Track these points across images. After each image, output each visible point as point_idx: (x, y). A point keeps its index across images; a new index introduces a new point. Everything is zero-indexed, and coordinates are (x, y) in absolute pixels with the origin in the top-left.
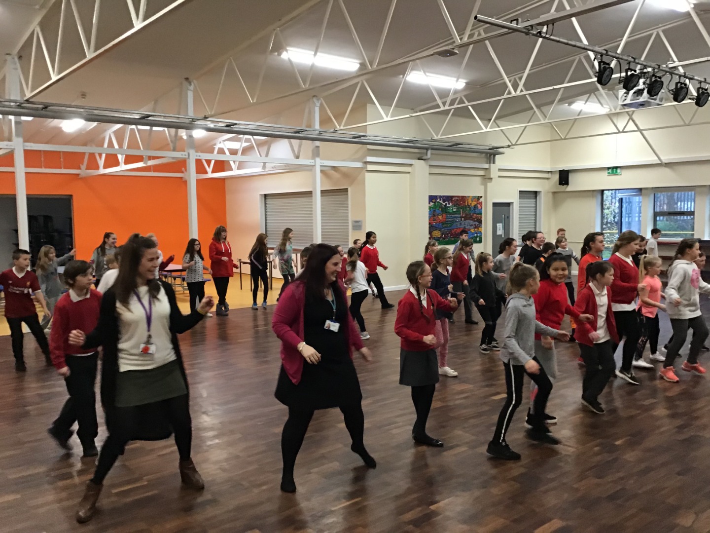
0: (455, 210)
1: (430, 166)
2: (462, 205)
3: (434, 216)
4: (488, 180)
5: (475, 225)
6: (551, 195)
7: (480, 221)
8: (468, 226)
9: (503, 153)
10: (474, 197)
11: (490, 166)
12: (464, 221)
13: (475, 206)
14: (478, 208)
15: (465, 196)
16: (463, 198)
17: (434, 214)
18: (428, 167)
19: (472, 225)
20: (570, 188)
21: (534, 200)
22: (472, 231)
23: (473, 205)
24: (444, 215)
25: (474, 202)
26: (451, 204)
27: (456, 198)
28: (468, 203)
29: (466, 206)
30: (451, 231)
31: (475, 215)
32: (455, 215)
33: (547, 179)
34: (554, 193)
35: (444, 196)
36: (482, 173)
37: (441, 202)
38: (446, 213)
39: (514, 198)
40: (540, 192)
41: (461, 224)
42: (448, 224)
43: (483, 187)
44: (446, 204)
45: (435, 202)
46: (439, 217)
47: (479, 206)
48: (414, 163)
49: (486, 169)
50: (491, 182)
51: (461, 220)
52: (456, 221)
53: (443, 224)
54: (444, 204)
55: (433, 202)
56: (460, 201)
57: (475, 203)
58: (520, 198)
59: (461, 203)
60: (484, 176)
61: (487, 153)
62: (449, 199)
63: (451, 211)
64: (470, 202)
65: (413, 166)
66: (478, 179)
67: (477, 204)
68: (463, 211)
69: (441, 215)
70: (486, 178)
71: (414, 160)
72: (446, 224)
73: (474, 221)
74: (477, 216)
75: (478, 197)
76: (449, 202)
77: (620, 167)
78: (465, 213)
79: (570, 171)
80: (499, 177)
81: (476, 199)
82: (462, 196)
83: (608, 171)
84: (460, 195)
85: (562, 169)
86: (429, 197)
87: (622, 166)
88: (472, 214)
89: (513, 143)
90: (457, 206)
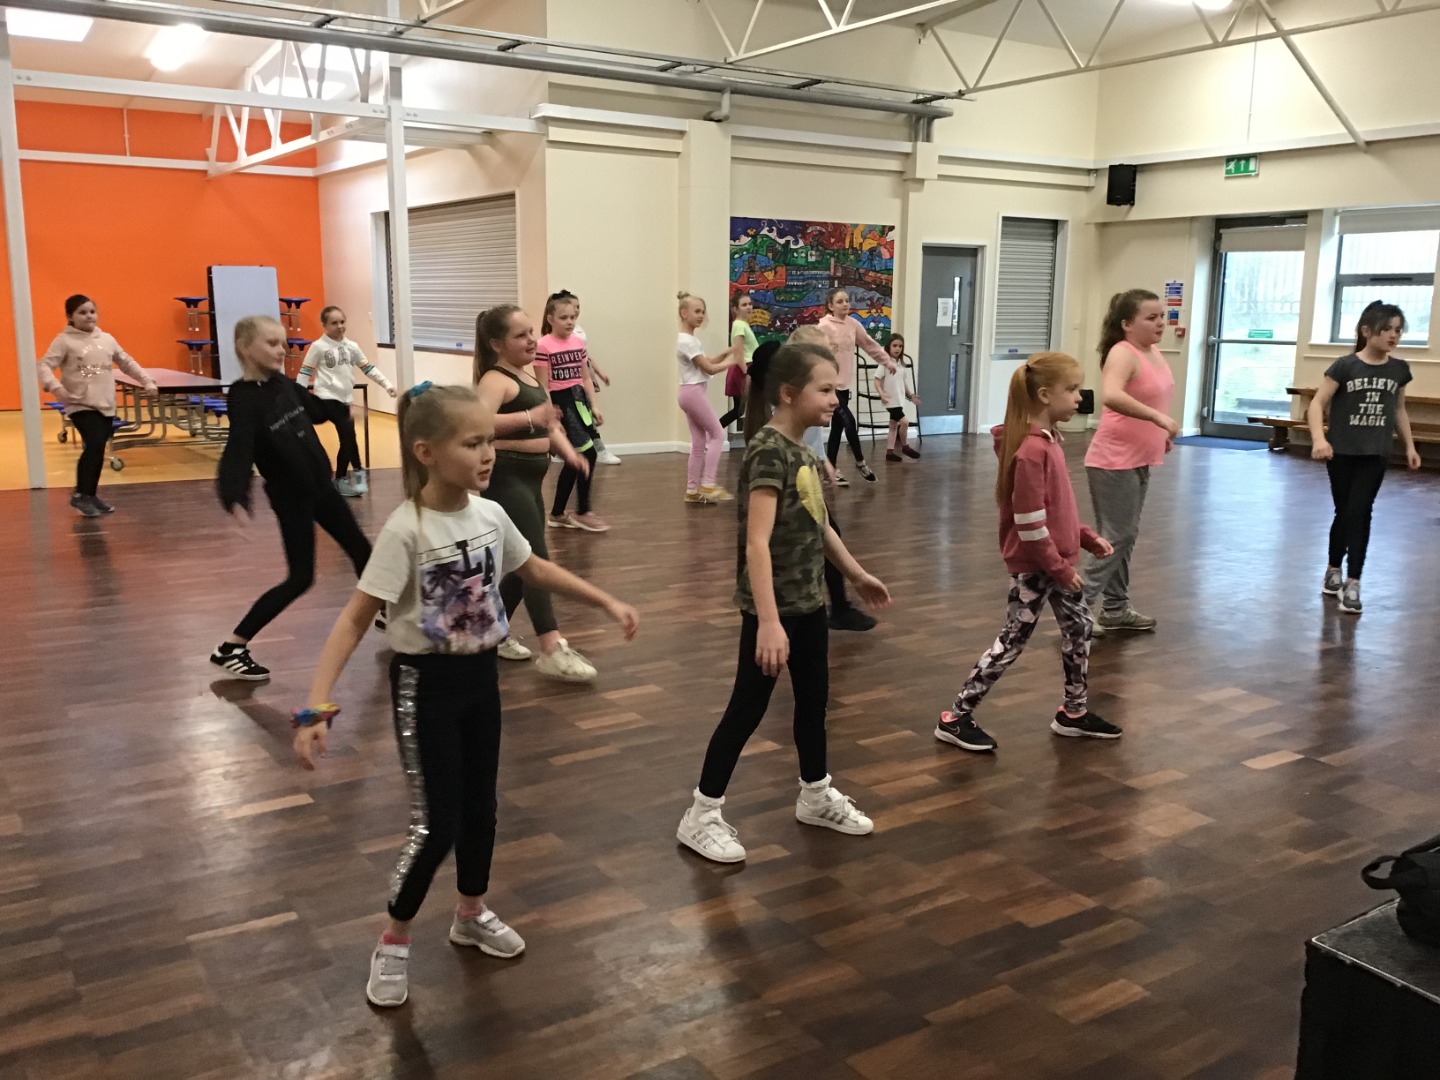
0: (812, 259)
1: (734, 137)
2: (836, 248)
3: (752, 270)
4: (911, 185)
5: (871, 299)
6: (1093, 229)
7: (886, 291)
9: (949, 114)
10: (871, 228)
11: (915, 148)
13: (872, 251)
14: (880, 255)
15: (845, 225)
16: (838, 230)
17: (750, 267)
18: (729, 141)
19: (862, 300)
20: (1137, 213)
21: (1051, 244)
22: (864, 314)
23: (866, 247)
24: (782, 270)
25: (868, 241)
26: (801, 243)
27: (818, 228)
28: (851, 242)
29: (844, 249)
30: (801, 312)
31: (871, 274)
32: (813, 272)
33: (1087, 189)
34: (1103, 226)
35: (780, 222)
36: (894, 165)
37: (773, 235)
38: (788, 265)
39: (986, 234)
40: (1065, 222)
42: (791, 293)
43: (897, 203)
44: (788, 242)
45: (754, 236)
46: (766, 274)
47: (883, 250)
48: (687, 129)
49: (907, 155)
50: (918, 190)
51: (833, 286)
52: (815, 288)
53: (779, 293)
54: (782, 241)
55: (748, 235)
56: (829, 237)
57: (874, 244)
58: (1005, 235)
59: (833, 240)
60: (901, 173)
61: (909, 112)
62: (796, 228)
63: (801, 262)
64: (858, 240)
65: (685, 138)
66: (885, 183)
67: (879, 245)
68: (836, 262)
69: (771, 270)
70: (907, 179)
71: (687, 121)
72: (786, 292)
73: (872, 289)
74: (879, 277)
75: (884, 227)
76: (795, 236)
77: (1255, 156)
78: (844, 269)
79: (1138, 169)
80: (942, 177)
81: (877, 233)
82: (833, 224)
83: (1227, 166)
84: (828, 221)
85: (1116, 163)
86: (734, 220)
87: (1260, 154)
88: (862, 271)
89: (971, 86)
90: (820, 248)
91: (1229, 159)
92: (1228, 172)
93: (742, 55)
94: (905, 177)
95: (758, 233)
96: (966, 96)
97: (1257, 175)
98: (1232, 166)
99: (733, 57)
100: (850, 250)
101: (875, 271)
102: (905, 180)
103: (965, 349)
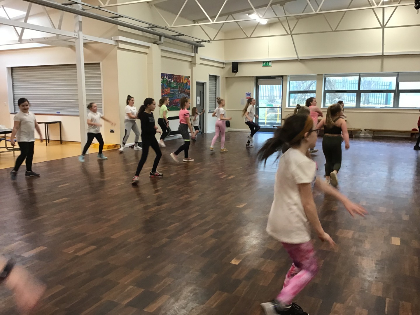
0: (175, 85)
1: (162, 50)
2: (179, 82)
3: (163, 89)
4: (194, 65)
6: (225, 78)
7: (189, 95)
9: (204, 46)
11: (195, 55)
12: (180, 94)
13: (186, 83)
14: (188, 85)
16: (180, 77)
18: (160, 50)
20: (238, 75)
21: (215, 82)
23: (185, 83)
24: (169, 89)
25: (185, 81)
26: (173, 81)
27: (176, 76)
28: (182, 81)
29: (181, 83)
30: (173, 101)
31: (186, 90)
32: (175, 89)
33: (223, 68)
34: (227, 78)
35: (168, 74)
36: (190, 59)
37: (167, 78)
38: (170, 87)
39: (205, 79)
40: (219, 76)
41: (179, 96)
42: (171, 95)
43: (190, 70)
44: (170, 80)
46: (166, 90)
47: (188, 83)
48: (151, 46)
49: (192, 57)
51: (179, 93)
52: (176, 94)
56: (178, 79)
58: (210, 80)
59: (179, 80)
60: (191, 62)
61: (194, 45)
62: (171, 76)
63: (173, 86)
64: (183, 80)
65: (150, 48)
66: (188, 64)
67: (188, 82)
68: (180, 86)
69: (167, 88)
70: (192, 63)
71: (151, 44)
72: (170, 95)
73: (186, 94)
74: (188, 91)
75: (188, 76)
76: (171, 79)
77: (271, 61)
78: (181, 88)
79: (238, 63)
80: (201, 64)
81: (187, 78)
82: (179, 76)
83: (263, 64)
84: (178, 75)
85: (233, 62)
86: (162, 74)
87: (272, 61)
88: (185, 89)
89: (212, 39)
90: (176, 82)
91: (264, 62)
92: (263, 65)
93: (172, 26)
94: (191, 63)
95: (164, 78)
96: (210, 42)
97: (271, 66)
98: (264, 64)
99: (169, 26)
101: (187, 89)
102: (192, 64)
103: (202, 110)
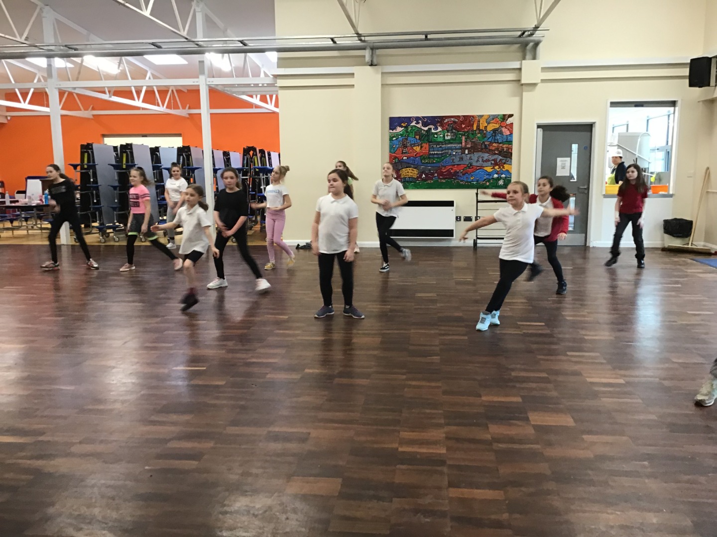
0: (449, 138)
1: (383, 73)
2: (466, 130)
3: (405, 146)
5: (495, 160)
7: (508, 155)
8: (478, 161)
10: (494, 117)
11: (521, 65)
12: (469, 154)
13: (495, 131)
14: (501, 133)
15: (473, 116)
16: (468, 120)
17: (403, 144)
18: (380, 75)
19: (487, 161)
22: (489, 169)
23: (490, 128)
24: (426, 145)
25: (491, 125)
26: (440, 129)
27: (452, 119)
28: (478, 126)
29: (473, 130)
30: (440, 169)
31: (494, 145)
32: (449, 145)
34: (711, 102)
35: (424, 117)
37: (419, 126)
38: (429, 142)
39: (596, 116)
41: (462, 159)
42: (434, 158)
43: (515, 99)
44: (430, 129)
45: (406, 127)
46: (415, 148)
47: (506, 132)
48: (354, 72)
51: (463, 153)
52: (450, 154)
53: (424, 159)
54: (426, 129)
55: (402, 127)
56: (459, 124)
57: (497, 126)
59: (463, 126)
62: (436, 120)
63: (441, 140)
64: (483, 124)
65: (355, 76)
66: (505, 88)
67: (501, 127)
68: (466, 139)
69: (418, 146)
70: (520, 85)
71: (353, 67)
72: (429, 158)
73: (495, 154)
74: (501, 147)
75: (504, 115)
76: (435, 125)
78: (472, 142)
80: (543, 81)
81: (499, 119)
82: (464, 116)
84: (459, 115)
85: (697, 57)
86: (393, 119)
88: (487, 143)
90: (454, 131)
95: (408, 125)
96: (539, 28)
100: (477, 132)
101: (498, 143)
103: (582, 191)
